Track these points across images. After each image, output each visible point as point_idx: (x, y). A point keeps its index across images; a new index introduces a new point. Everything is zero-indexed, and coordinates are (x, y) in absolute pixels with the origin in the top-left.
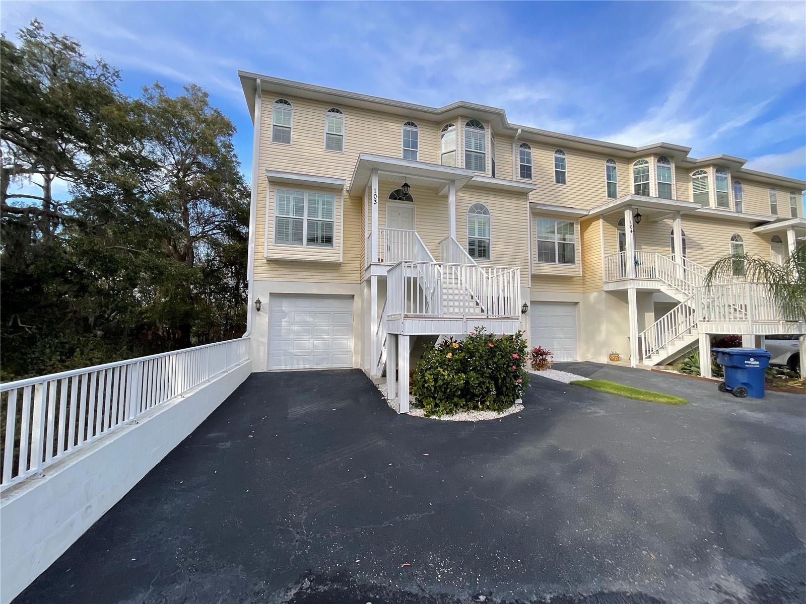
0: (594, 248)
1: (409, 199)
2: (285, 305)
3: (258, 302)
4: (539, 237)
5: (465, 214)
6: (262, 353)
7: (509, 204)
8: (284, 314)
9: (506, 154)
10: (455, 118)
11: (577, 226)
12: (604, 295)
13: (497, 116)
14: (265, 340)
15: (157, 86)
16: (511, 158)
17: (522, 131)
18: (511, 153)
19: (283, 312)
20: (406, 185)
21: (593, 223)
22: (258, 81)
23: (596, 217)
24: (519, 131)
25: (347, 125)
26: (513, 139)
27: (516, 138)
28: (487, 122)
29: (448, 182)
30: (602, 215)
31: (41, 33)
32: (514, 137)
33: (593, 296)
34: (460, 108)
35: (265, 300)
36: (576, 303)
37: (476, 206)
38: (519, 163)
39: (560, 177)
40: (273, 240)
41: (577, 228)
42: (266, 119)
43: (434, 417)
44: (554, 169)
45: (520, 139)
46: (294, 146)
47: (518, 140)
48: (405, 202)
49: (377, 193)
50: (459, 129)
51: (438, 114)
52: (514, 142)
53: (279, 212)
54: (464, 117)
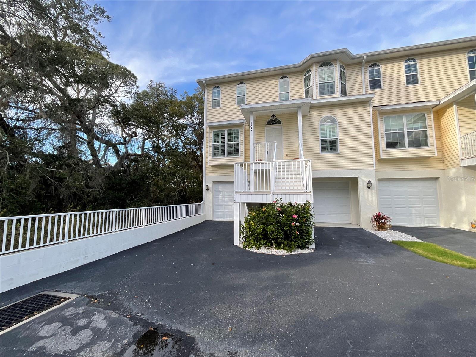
0: (449, 131)
1: (279, 122)
2: (221, 188)
3: (207, 186)
4: (386, 131)
5: (318, 125)
6: (210, 212)
7: (354, 112)
8: (220, 192)
9: (356, 77)
10: (311, 65)
11: (429, 115)
12: (461, 170)
13: (341, 54)
14: (211, 205)
15: (186, 92)
16: (361, 78)
17: (367, 56)
18: (360, 74)
20: (273, 116)
21: (448, 110)
22: (204, 82)
23: (449, 105)
24: (365, 57)
26: (362, 64)
28: (334, 60)
29: (297, 108)
30: (455, 101)
32: (362, 62)
33: (452, 172)
34: (312, 59)
35: (210, 185)
36: (437, 179)
37: (326, 118)
38: (368, 79)
39: (412, 80)
40: (212, 156)
41: (430, 118)
44: (405, 75)
45: (367, 62)
46: (222, 107)
47: (365, 63)
48: (276, 125)
50: (314, 71)
51: (299, 67)
52: (363, 66)
53: (214, 142)
54: (316, 63)
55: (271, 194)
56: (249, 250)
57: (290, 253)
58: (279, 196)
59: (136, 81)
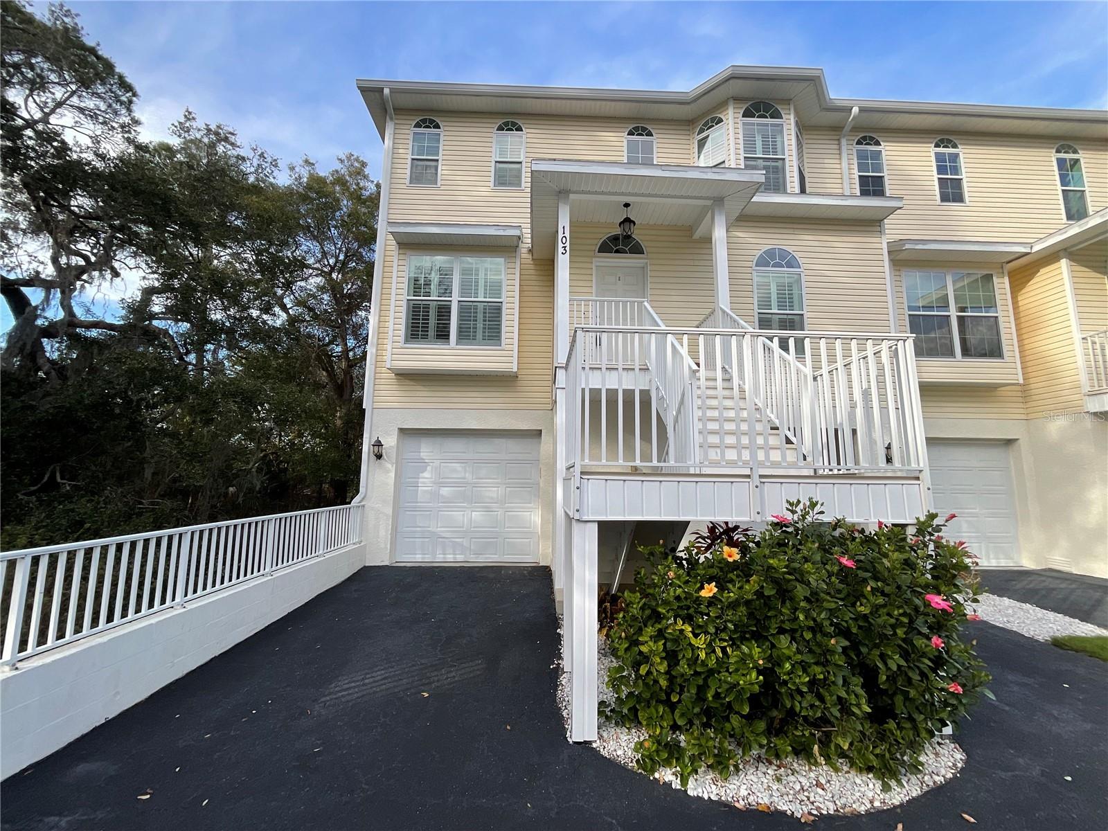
0: (1049, 329)
1: (637, 250)
2: (426, 450)
3: (378, 444)
4: (910, 308)
5: (749, 270)
6: (382, 533)
7: (843, 245)
8: (422, 465)
9: (826, 161)
10: (723, 105)
11: (1000, 280)
13: (805, 84)
14: (389, 511)
15: (307, 162)
16: (838, 166)
17: (862, 110)
18: (838, 156)
19: (422, 461)
20: (628, 220)
21: (1043, 271)
22: (386, 91)
23: (1050, 257)
24: (855, 110)
25: (529, 145)
26: (842, 131)
27: (847, 128)
28: (787, 101)
29: (709, 203)
30: (1065, 249)
31: (194, 124)
32: (843, 127)
33: (1056, 427)
34: (731, 81)
35: (390, 441)
36: (1009, 442)
37: (770, 253)
38: (856, 174)
39: (952, 191)
40: (402, 339)
41: (1002, 285)
42: (401, 151)
43: (667, 775)
44: (936, 176)
45: (855, 129)
46: (443, 188)
47: (851, 131)
48: (629, 255)
49: (567, 235)
50: (731, 121)
51: (689, 103)
52: (844, 136)
53: (412, 293)
54: (737, 99)
55: (757, 481)
56: (677, 784)
57: (899, 795)
58: (803, 493)
59: (130, 102)
